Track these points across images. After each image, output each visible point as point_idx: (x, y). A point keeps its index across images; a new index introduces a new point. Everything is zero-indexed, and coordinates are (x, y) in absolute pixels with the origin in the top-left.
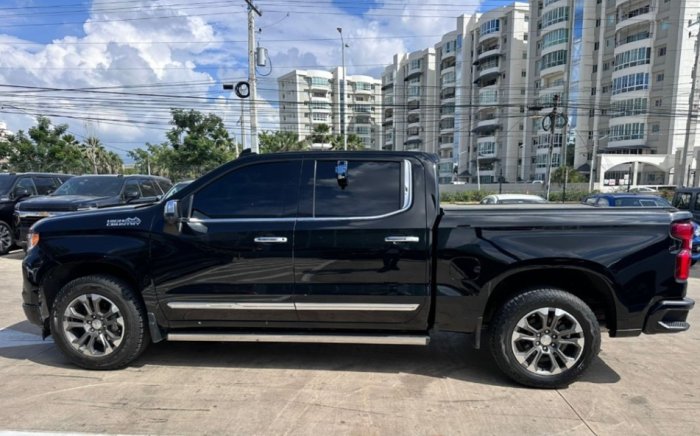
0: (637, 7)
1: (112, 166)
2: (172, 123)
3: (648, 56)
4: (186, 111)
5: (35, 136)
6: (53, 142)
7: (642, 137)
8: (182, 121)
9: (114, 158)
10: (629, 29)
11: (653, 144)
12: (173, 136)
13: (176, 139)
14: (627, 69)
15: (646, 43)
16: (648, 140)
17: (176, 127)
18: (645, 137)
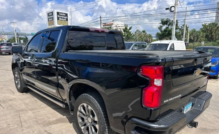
1: (149, 38)
2: (160, 23)
4: (165, 20)
5: (124, 31)
6: (128, 32)
8: (164, 23)
9: (150, 36)
12: (160, 28)
13: (161, 29)
17: (161, 25)
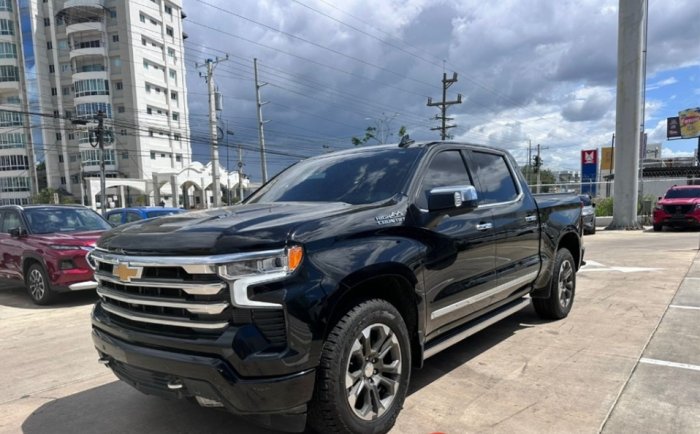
0: (89, 40)
3: (107, 88)
7: (114, 163)
10: (84, 59)
11: (125, 170)
14: (88, 97)
15: (103, 75)
16: (120, 167)
18: (117, 162)
